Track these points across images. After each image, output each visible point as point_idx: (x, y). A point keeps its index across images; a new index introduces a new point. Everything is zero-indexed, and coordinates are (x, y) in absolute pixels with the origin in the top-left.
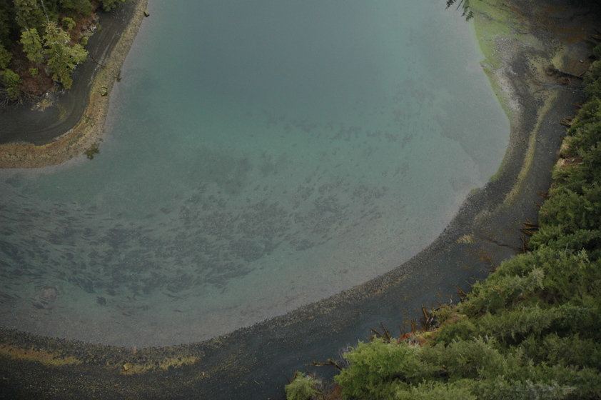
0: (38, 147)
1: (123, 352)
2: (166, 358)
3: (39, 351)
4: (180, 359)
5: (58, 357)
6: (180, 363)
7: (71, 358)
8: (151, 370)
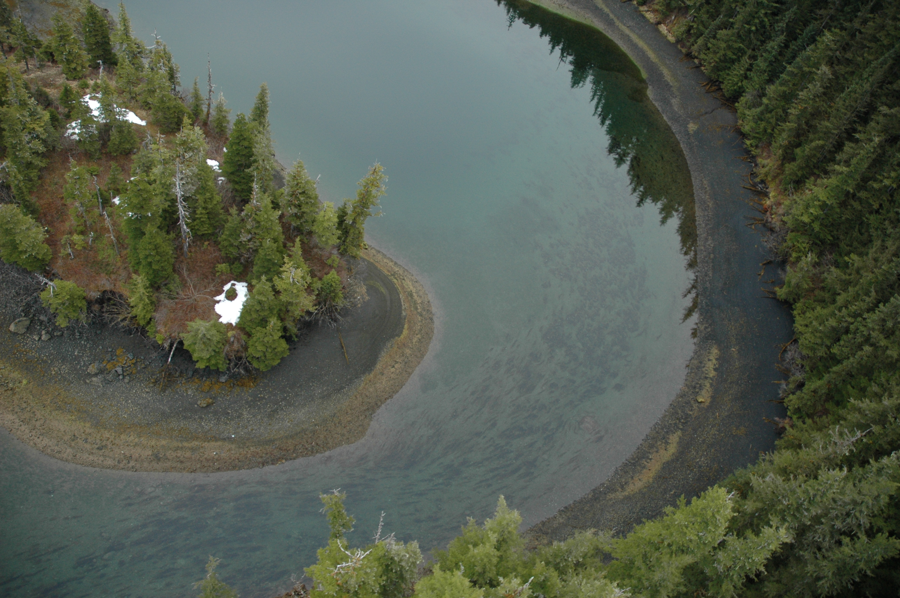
0: (402, 337)
1: (681, 397)
2: (704, 369)
3: (651, 459)
4: (709, 360)
5: (666, 447)
6: (714, 361)
7: (671, 437)
8: (711, 385)
